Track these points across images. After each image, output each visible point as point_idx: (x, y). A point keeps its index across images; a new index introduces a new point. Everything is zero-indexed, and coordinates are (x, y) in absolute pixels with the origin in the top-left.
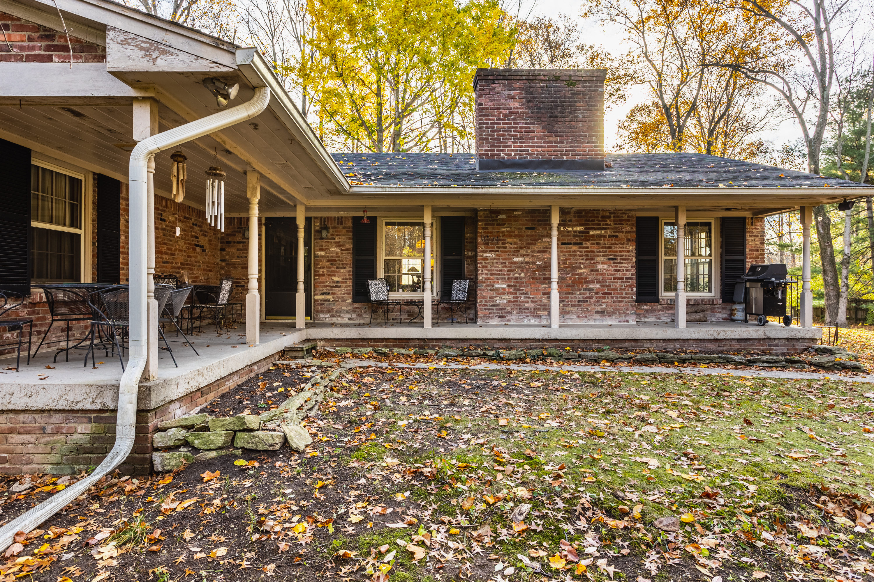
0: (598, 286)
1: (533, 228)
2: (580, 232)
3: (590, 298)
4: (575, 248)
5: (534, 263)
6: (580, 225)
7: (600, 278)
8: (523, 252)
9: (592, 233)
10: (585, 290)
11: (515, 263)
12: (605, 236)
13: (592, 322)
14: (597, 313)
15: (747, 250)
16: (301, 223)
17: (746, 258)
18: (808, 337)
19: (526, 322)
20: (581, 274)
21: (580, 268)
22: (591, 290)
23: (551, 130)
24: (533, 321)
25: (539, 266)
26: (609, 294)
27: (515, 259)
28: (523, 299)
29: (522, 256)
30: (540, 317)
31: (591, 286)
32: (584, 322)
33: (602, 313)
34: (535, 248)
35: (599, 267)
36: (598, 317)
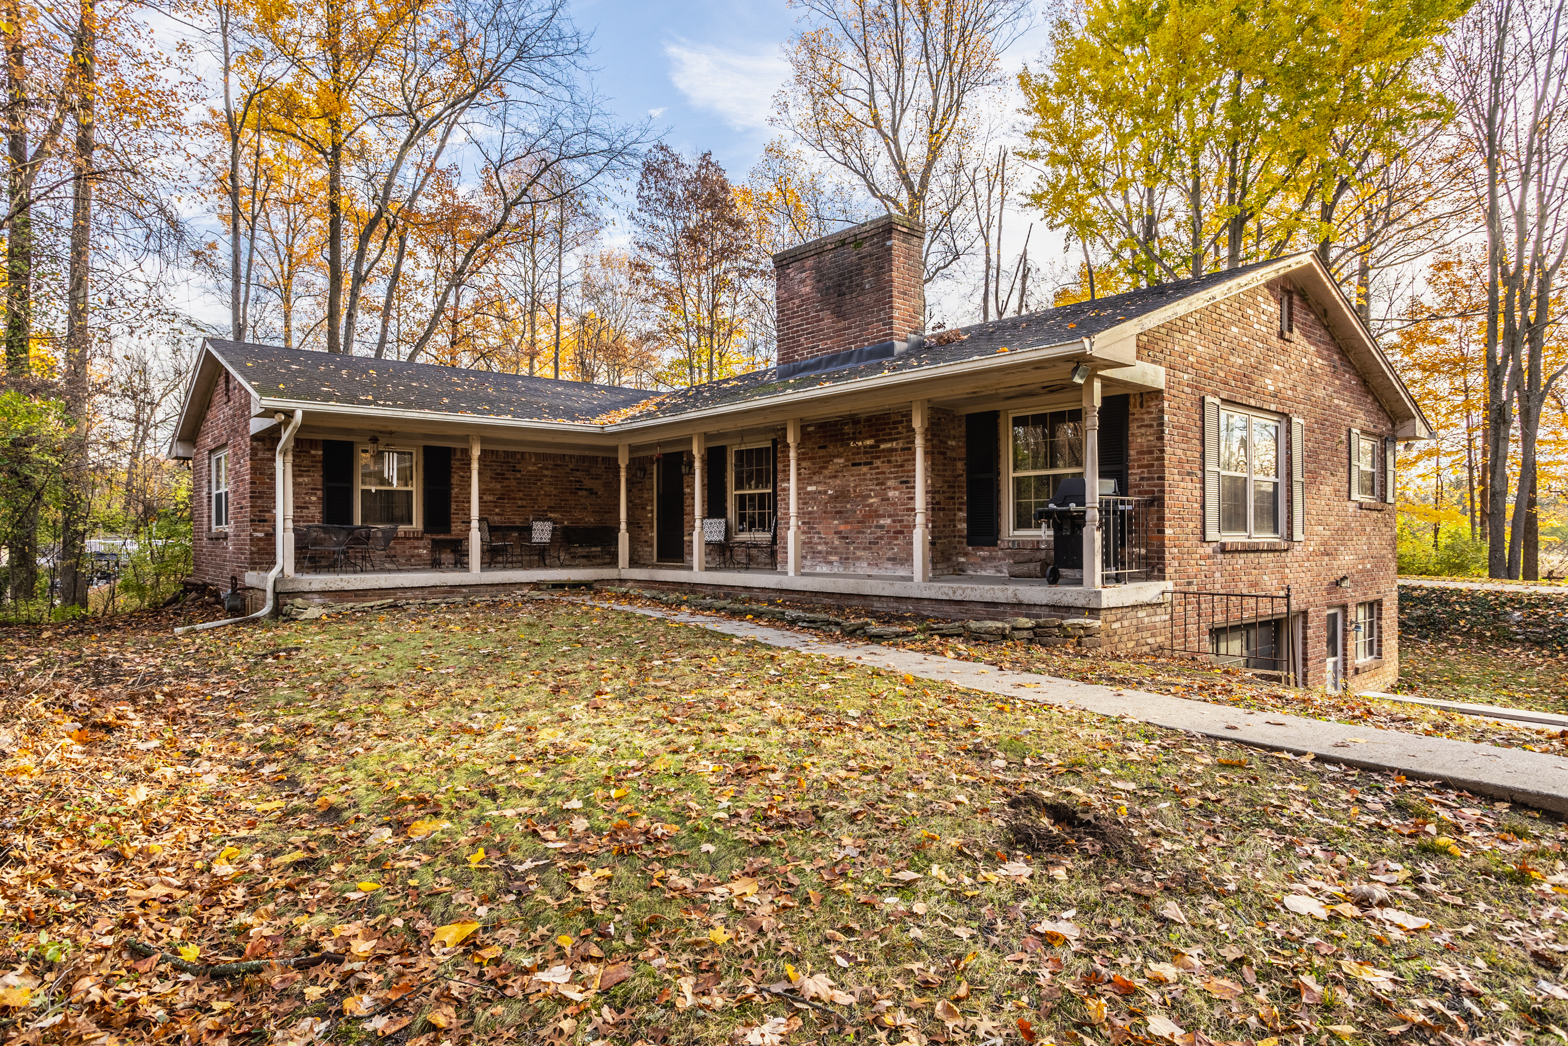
0: (889, 521)
1: (824, 447)
2: (871, 447)
3: (881, 538)
4: (865, 469)
5: (825, 492)
6: (871, 437)
7: (891, 509)
8: (816, 478)
9: (882, 446)
10: (877, 527)
11: (809, 493)
12: (896, 450)
13: (882, 572)
14: (889, 559)
15: (1132, 453)
16: (623, 462)
17: (1128, 468)
18: (1079, 604)
19: (818, 570)
20: (871, 505)
21: (870, 497)
22: (882, 527)
23: (840, 314)
24: (825, 569)
25: (831, 496)
26: (901, 532)
27: (809, 489)
28: (816, 540)
29: (815, 483)
30: (831, 563)
31: (882, 522)
32: (874, 572)
33: (892, 559)
34: (826, 472)
35: (891, 494)
36: (889, 565)
